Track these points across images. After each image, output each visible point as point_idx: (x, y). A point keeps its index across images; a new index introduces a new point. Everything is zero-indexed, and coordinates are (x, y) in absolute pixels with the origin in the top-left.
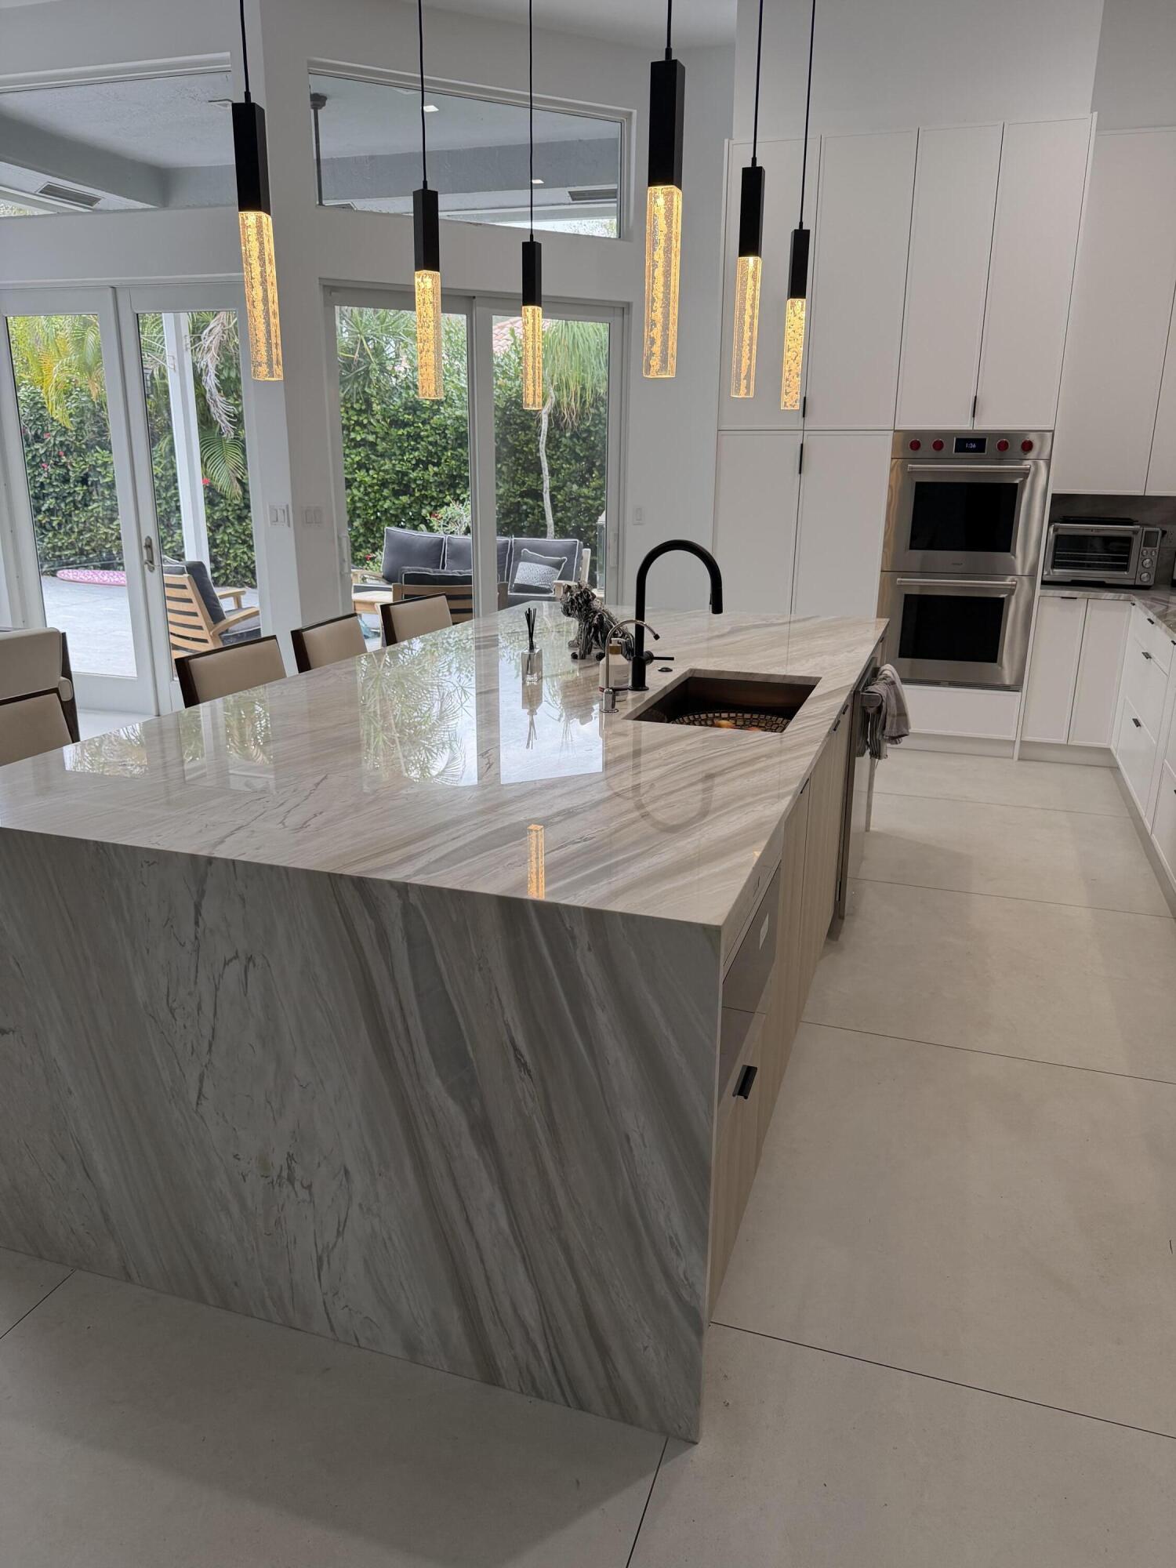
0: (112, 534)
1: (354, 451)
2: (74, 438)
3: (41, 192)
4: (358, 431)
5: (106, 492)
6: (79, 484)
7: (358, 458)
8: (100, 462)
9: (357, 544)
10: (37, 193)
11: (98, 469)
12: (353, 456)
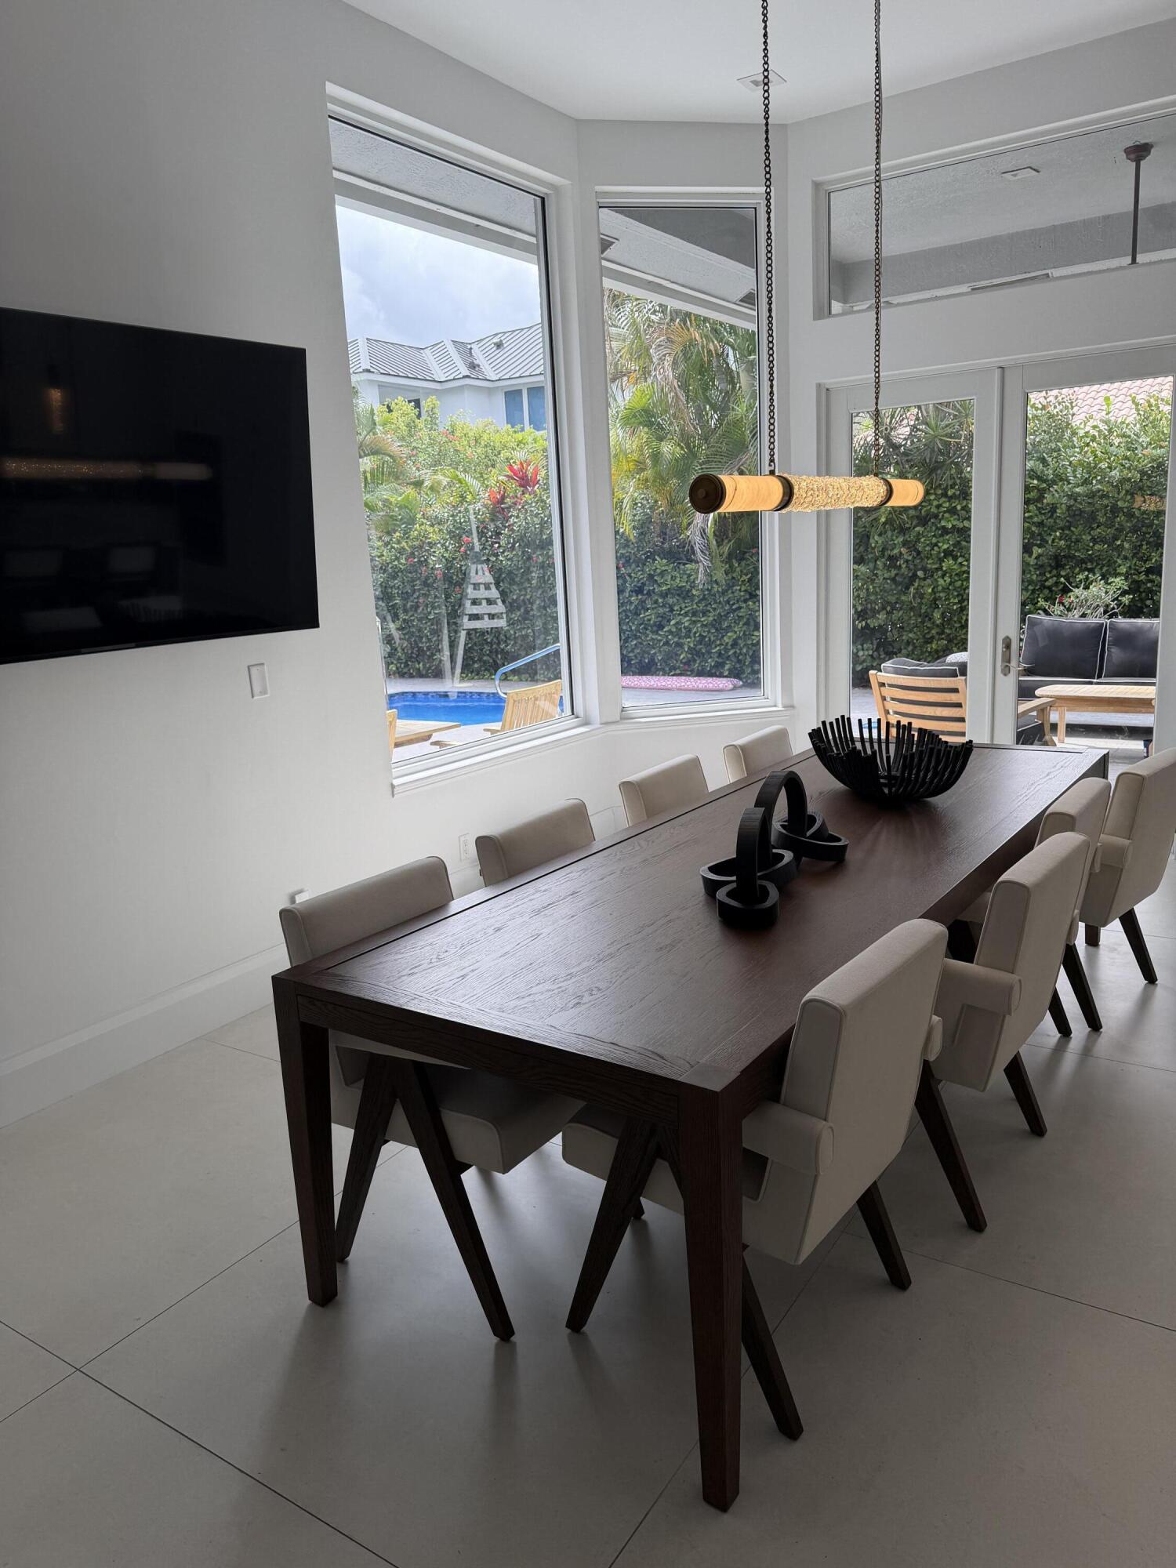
0: (661, 640)
1: (941, 539)
2: (636, 549)
3: (741, 301)
4: (947, 518)
5: (660, 600)
6: (634, 594)
7: (945, 546)
8: (659, 571)
9: (928, 636)
10: (737, 302)
11: (656, 578)
12: (940, 544)
